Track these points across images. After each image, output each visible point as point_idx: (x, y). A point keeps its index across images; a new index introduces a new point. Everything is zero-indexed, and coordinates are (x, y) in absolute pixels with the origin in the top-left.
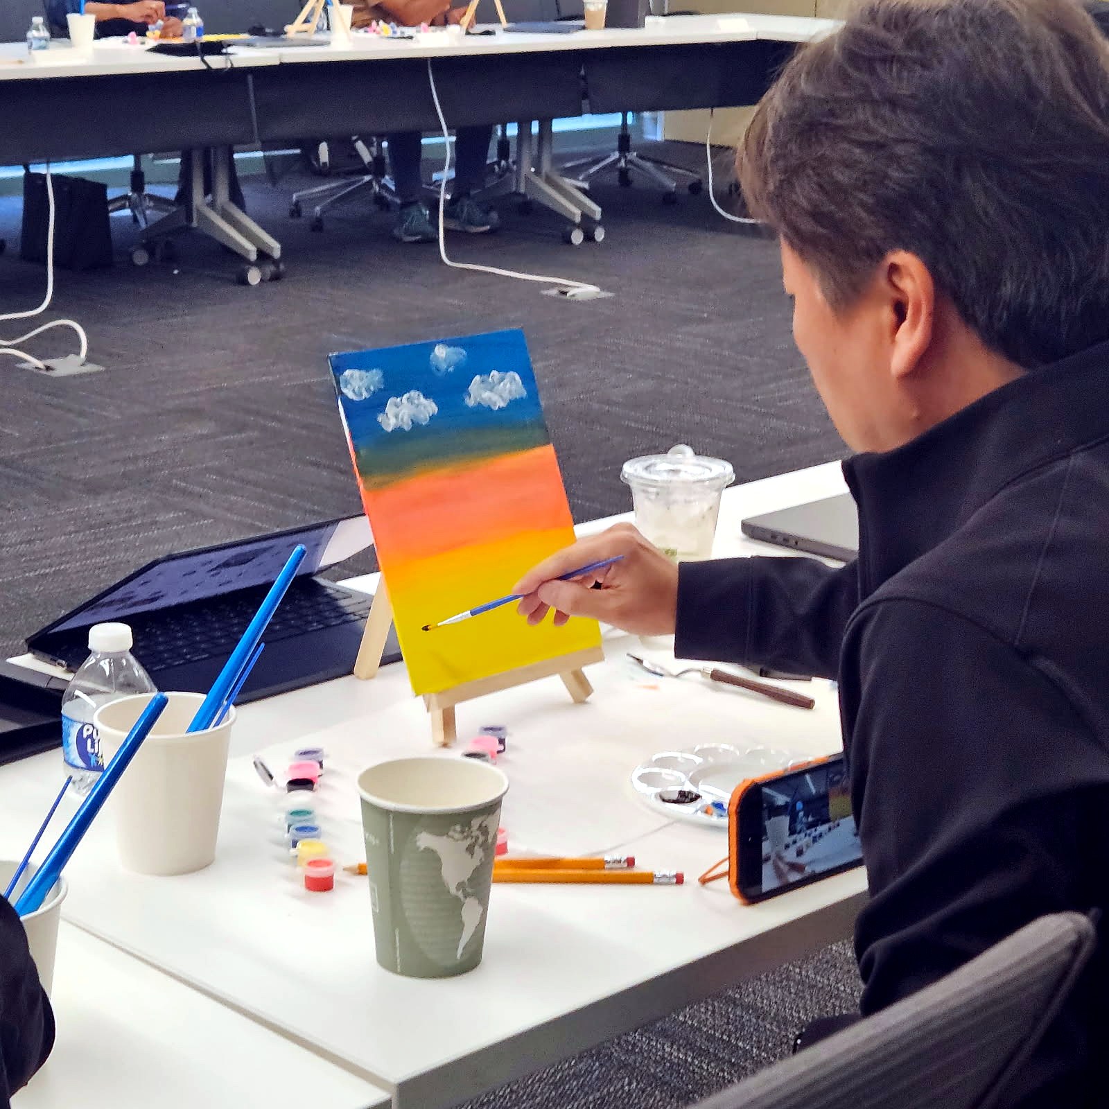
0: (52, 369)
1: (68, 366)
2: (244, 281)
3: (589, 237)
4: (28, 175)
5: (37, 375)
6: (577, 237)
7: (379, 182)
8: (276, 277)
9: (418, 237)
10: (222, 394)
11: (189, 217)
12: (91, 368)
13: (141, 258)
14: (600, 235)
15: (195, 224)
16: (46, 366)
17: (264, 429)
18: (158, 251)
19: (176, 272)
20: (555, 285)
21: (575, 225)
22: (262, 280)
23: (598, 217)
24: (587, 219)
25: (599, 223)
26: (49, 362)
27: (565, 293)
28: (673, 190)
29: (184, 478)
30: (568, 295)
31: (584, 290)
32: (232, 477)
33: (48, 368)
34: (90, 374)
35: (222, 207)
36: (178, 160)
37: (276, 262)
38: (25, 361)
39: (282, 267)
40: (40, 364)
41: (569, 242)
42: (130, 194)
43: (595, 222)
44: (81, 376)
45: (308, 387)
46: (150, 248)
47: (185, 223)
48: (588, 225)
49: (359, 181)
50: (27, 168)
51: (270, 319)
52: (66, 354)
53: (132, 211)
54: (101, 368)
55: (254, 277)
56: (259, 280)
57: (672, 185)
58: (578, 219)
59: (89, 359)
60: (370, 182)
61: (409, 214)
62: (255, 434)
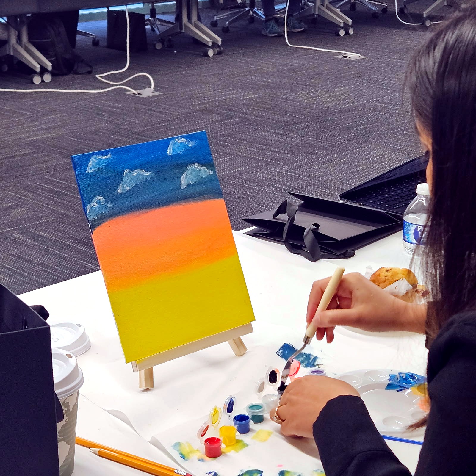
0: (141, 94)
1: (148, 92)
2: (206, 55)
3: (347, 33)
4: (109, 11)
5: (135, 97)
6: (342, 33)
7: (252, 10)
8: (219, 53)
9: (276, 34)
10: (217, 103)
11: (181, 28)
12: (156, 93)
13: (159, 46)
14: (351, 32)
15: (183, 31)
16: (138, 93)
17: (240, 117)
18: (165, 43)
19: (175, 52)
20: (340, 54)
21: (341, 27)
22: (214, 55)
23: (350, 24)
24: (346, 25)
25: (351, 26)
26: (139, 91)
27: (346, 57)
28: (377, 11)
29: (215, 139)
30: (347, 57)
31: (354, 56)
32: (235, 138)
33: (139, 94)
34: (157, 96)
35: (195, 23)
36: (175, 2)
37: (219, 47)
38: (129, 91)
39: (222, 48)
40: (135, 92)
41: (339, 35)
42: (150, 19)
43: (349, 26)
44: (153, 97)
45: (252, 99)
46: (162, 42)
47: (179, 30)
48: (346, 27)
49: (243, 10)
50: (108, 8)
51: (224, 71)
52: (145, 88)
53: (151, 26)
54: (161, 93)
55: (211, 53)
56: (213, 55)
57: (375, 9)
58: (342, 25)
59: (155, 90)
60: (249, 10)
61: (270, 25)
62: (238, 120)
